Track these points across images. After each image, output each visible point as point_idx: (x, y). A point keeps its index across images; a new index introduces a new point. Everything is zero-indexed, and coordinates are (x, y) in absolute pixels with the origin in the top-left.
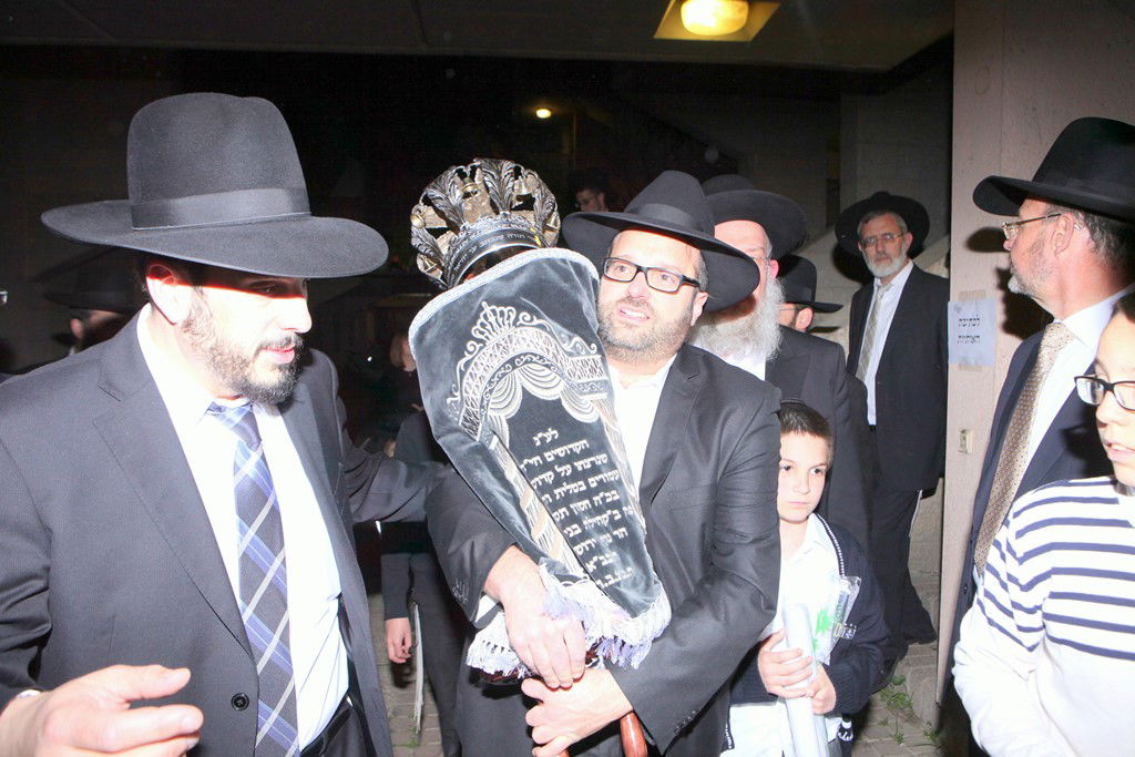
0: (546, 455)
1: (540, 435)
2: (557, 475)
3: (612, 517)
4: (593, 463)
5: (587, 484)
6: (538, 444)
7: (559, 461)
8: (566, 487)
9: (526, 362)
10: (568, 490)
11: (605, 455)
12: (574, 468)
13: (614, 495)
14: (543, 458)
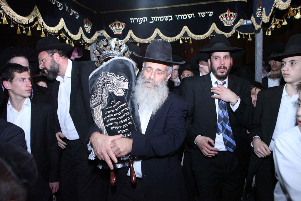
0: (113, 106)
1: (112, 101)
3: (127, 119)
4: (122, 106)
5: (121, 112)
6: (112, 103)
8: (117, 114)
9: (107, 84)
11: (125, 104)
13: (128, 114)
14: (113, 107)
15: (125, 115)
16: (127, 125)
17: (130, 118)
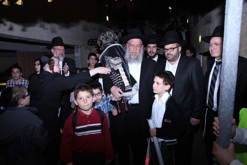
4: (117, 75)
8: (115, 79)
14: (113, 76)
15: (119, 80)
16: (119, 85)
17: (121, 81)
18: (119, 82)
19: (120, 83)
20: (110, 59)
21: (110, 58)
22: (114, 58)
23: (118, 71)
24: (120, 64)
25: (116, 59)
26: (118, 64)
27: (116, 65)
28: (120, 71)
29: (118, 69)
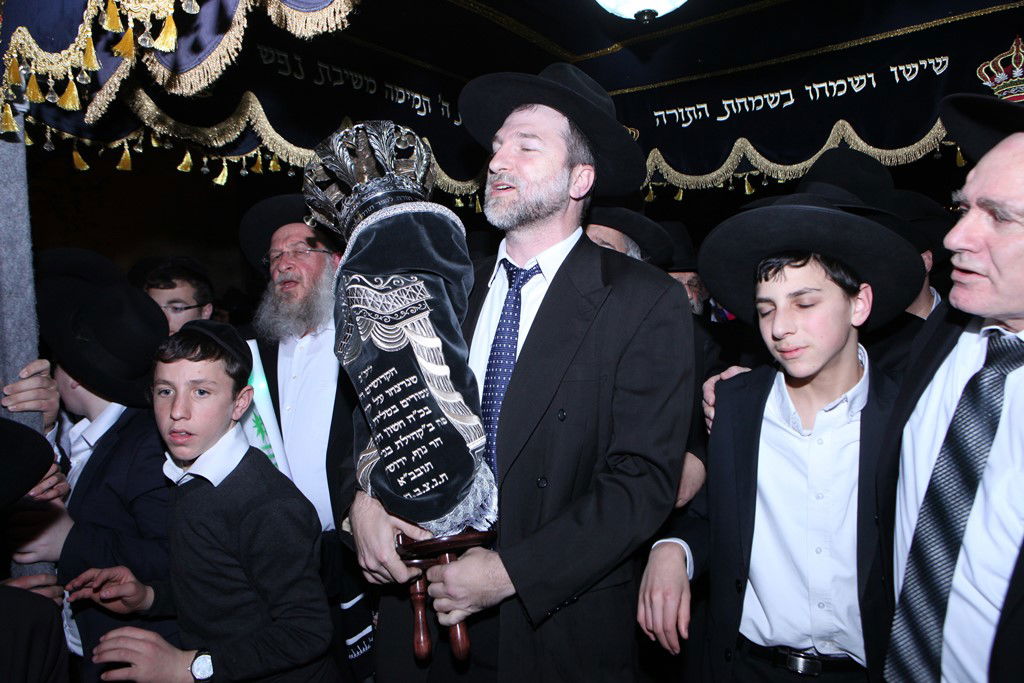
1: (362, 373)
2: (373, 404)
3: (426, 429)
4: (403, 386)
5: (399, 406)
7: (375, 392)
8: (381, 414)
10: (382, 417)
11: (415, 377)
12: (386, 396)
13: (426, 411)
14: (365, 393)
15: (416, 416)
16: (424, 450)
17: (435, 424)
18: (419, 433)
19: (428, 436)
20: (356, 286)
21: (355, 282)
22: (379, 282)
23: (405, 360)
24: (419, 312)
25: (395, 287)
26: (407, 317)
27: (393, 322)
28: (420, 360)
29: (409, 347)
